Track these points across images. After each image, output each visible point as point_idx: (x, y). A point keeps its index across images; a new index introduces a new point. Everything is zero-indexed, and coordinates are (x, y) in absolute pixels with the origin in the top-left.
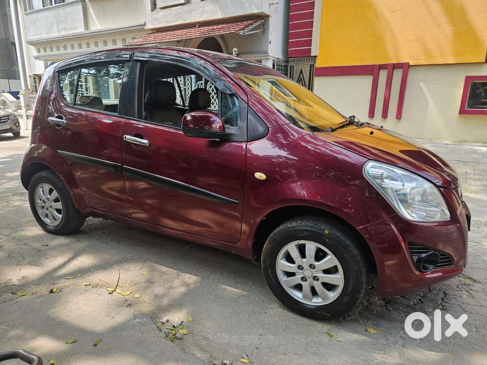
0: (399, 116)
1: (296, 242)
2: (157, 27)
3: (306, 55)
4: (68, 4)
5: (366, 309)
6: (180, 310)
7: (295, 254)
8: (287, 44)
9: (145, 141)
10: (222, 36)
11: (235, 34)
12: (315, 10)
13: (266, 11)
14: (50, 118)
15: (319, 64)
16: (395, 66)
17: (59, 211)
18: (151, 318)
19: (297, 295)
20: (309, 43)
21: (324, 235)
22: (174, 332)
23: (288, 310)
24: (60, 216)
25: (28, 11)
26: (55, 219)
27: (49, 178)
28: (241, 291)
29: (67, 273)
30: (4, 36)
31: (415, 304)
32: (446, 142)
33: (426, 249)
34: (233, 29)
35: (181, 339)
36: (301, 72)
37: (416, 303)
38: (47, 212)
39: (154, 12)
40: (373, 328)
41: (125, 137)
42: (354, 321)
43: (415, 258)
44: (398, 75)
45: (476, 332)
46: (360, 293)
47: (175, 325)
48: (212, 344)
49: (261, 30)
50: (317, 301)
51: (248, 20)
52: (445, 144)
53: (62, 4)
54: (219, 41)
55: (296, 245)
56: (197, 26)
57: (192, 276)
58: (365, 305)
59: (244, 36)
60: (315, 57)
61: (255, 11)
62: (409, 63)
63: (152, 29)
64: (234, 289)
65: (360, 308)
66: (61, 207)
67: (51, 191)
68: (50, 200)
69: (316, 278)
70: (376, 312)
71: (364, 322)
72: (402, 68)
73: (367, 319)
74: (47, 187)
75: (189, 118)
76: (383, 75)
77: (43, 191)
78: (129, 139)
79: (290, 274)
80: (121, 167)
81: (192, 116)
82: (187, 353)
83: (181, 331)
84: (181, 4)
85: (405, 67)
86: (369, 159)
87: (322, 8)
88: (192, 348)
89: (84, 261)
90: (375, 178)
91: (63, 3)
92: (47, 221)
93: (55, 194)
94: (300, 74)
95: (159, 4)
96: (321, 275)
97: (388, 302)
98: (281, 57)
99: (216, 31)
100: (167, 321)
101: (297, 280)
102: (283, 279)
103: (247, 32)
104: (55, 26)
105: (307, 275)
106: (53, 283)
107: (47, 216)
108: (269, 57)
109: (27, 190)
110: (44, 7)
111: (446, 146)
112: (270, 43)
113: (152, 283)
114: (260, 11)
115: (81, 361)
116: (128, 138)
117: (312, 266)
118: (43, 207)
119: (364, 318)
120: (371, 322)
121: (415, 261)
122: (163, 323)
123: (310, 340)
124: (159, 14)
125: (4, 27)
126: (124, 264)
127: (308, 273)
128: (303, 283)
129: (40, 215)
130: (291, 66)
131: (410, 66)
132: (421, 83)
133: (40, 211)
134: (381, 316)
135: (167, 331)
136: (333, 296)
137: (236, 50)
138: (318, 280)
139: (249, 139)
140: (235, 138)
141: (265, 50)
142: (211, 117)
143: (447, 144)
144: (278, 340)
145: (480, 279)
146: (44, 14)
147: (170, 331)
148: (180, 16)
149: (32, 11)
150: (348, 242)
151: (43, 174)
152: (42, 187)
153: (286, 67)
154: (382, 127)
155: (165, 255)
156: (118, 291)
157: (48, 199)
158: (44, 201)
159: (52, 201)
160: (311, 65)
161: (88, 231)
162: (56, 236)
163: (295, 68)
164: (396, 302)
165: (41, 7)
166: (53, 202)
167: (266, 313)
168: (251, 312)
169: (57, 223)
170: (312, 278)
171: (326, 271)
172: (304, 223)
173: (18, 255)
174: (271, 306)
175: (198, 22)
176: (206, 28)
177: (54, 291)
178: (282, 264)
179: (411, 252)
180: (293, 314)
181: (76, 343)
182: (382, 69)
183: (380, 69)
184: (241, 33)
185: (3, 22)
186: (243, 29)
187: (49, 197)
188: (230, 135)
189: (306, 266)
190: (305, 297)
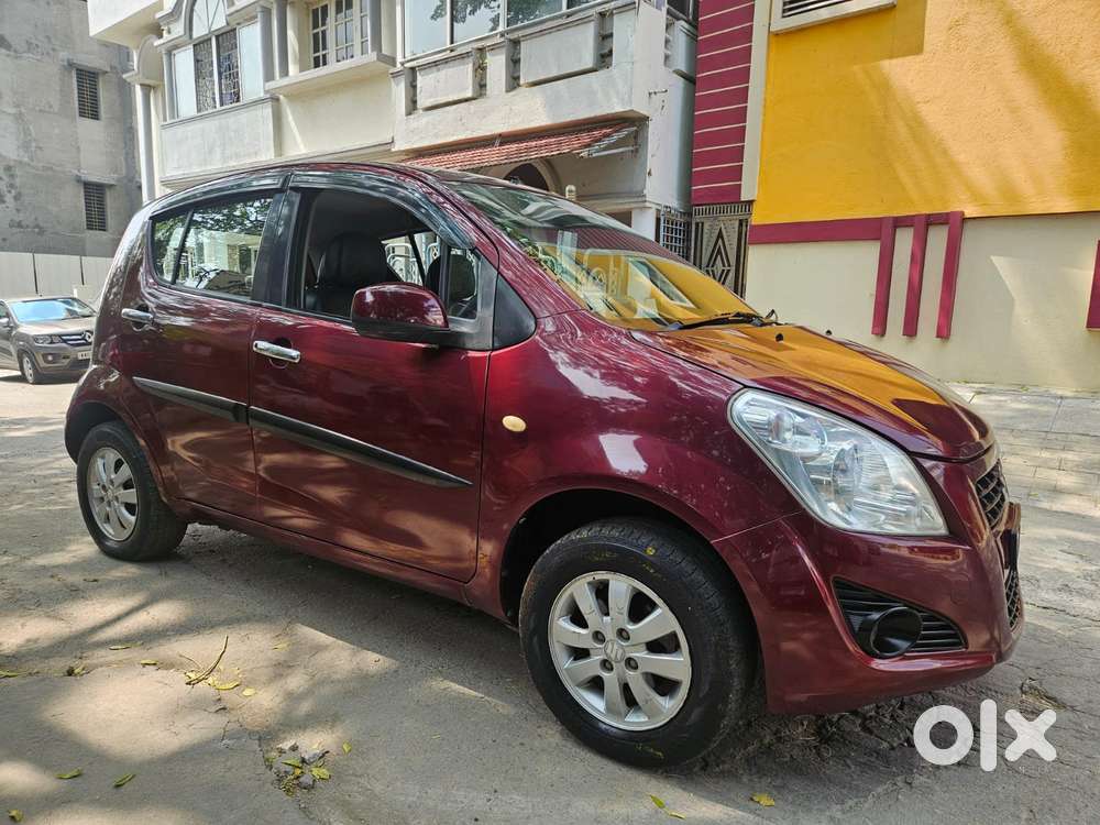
0: (943, 332)
1: (589, 577)
2: (415, 146)
3: (731, 199)
4: (246, 106)
5: (768, 750)
6: (333, 726)
7: (588, 604)
8: (688, 177)
9: (294, 353)
10: (547, 161)
11: (571, 157)
12: (749, 104)
13: (641, 108)
14: (124, 311)
15: (758, 218)
16: (931, 221)
17: (130, 508)
18: (259, 740)
19: (593, 703)
20: (737, 173)
21: (644, 559)
22: (298, 772)
23: (575, 741)
24: (133, 519)
25: (169, 121)
26: (122, 525)
27: (115, 437)
28: (480, 695)
29: (115, 637)
30: (124, 172)
31: (893, 748)
32: (1060, 393)
33: (881, 600)
34: (568, 145)
35: (310, 788)
36: (720, 235)
37: (895, 745)
38: (108, 509)
39: (412, 117)
40: (770, 795)
41: (256, 346)
42: (732, 775)
43: (857, 621)
44: (938, 240)
45: (1028, 820)
46: (725, 701)
47: (307, 757)
48: (377, 803)
49: (631, 148)
50: (636, 722)
51: (602, 128)
52: (1056, 397)
53: (234, 105)
54: (542, 172)
55: (589, 583)
56: (497, 143)
57: (381, 657)
58: (766, 741)
59: (590, 160)
60: (750, 203)
61: (617, 108)
62: (963, 213)
63: (407, 152)
64: (466, 690)
65: (750, 748)
66: (134, 500)
67: (118, 465)
68: (116, 484)
69: (631, 663)
70: (787, 759)
71: (751, 780)
72: (947, 223)
73: (762, 773)
74: (112, 456)
75: (369, 298)
76: (904, 241)
77: (104, 464)
78: (267, 350)
79: (580, 654)
80: (247, 408)
81: (374, 294)
82: (312, 819)
83: (315, 772)
84: (466, 100)
85: (955, 224)
86: (745, 387)
87: (765, 100)
88: (329, 809)
89: (163, 613)
90: (758, 427)
91: (238, 104)
92: (108, 530)
93: (126, 471)
94: (717, 241)
95: (422, 102)
96: (641, 655)
97: (826, 740)
98: (674, 202)
99: (535, 152)
100: (294, 748)
101: (591, 666)
102: (563, 663)
103: (596, 152)
104: (218, 151)
105: (613, 656)
106: (79, 655)
107: (107, 519)
108: (648, 204)
109: (76, 462)
110: (199, 111)
111: (1059, 401)
112: (650, 174)
113: (289, 667)
114: (628, 108)
115: (77, 817)
116: (263, 345)
117: (622, 634)
118: (102, 499)
119: (754, 770)
120: (769, 780)
121: (857, 628)
122: (281, 751)
123: (607, 811)
124: (422, 120)
125: (127, 154)
126: (243, 626)
127: (615, 649)
128: (605, 675)
129: (96, 517)
130: (697, 224)
131: (965, 220)
132: (993, 258)
133: (96, 509)
134: (797, 769)
135: (284, 768)
136: (669, 706)
137: (573, 188)
138: (636, 668)
139: (496, 345)
140: (469, 345)
141: (639, 188)
142: (427, 300)
143: (1061, 398)
144: (530, 805)
145: (1076, 700)
146: (198, 125)
147: (289, 768)
148: (463, 124)
149: (177, 120)
150: (699, 577)
151: (106, 428)
152: (103, 457)
153: (688, 225)
154: (829, 332)
155: (339, 613)
156: (210, 680)
157: (112, 482)
158: (104, 487)
159: (118, 486)
160: (741, 222)
161: (191, 555)
162: (120, 563)
163: (706, 226)
164: (845, 740)
165: (193, 111)
166: (121, 488)
167: (522, 744)
168: (490, 742)
169: (126, 533)
170: (623, 663)
171: (655, 647)
172: (605, 531)
173: (31, 596)
174: (539, 730)
175: (500, 135)
176: (514, 147)
177: (76, 671)
178: (562, 629)
179: (844, 607)
180: (586, 751)
181: (79, 780)
182: (900, 227)
183: (895, 227)
184: (584, 154)
185: (126, 143)
186: (588, 145)
187: (113, 476)
188: (460, 335)
189: (610, 635)
190: (610, 710)
